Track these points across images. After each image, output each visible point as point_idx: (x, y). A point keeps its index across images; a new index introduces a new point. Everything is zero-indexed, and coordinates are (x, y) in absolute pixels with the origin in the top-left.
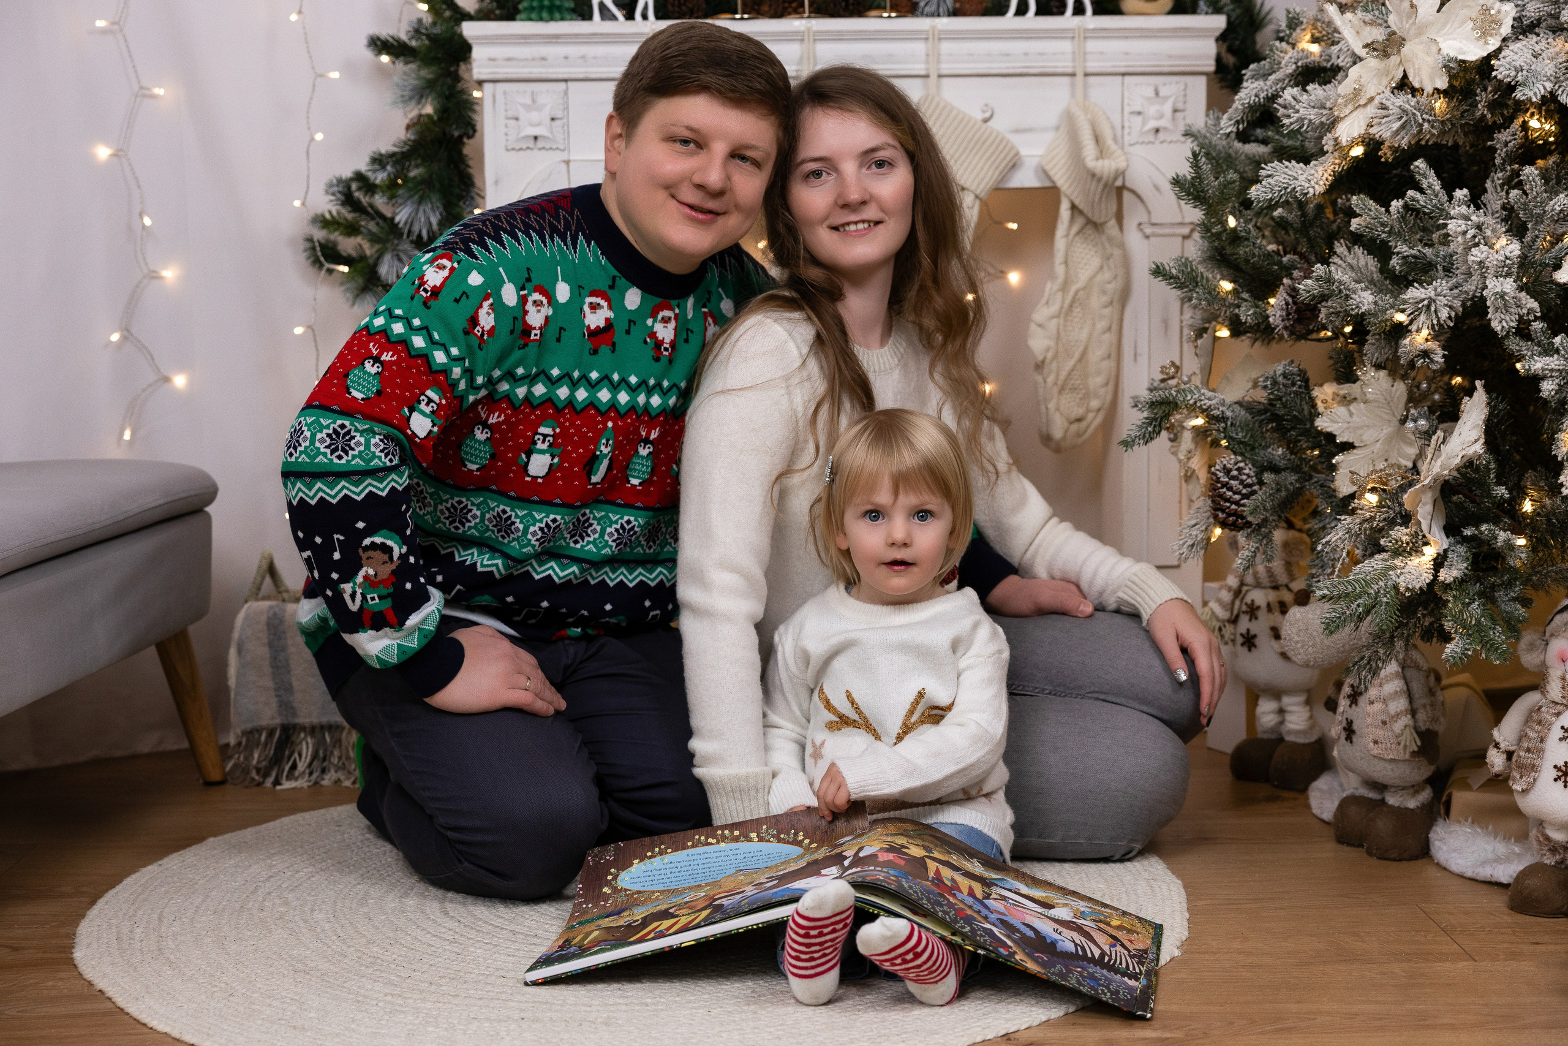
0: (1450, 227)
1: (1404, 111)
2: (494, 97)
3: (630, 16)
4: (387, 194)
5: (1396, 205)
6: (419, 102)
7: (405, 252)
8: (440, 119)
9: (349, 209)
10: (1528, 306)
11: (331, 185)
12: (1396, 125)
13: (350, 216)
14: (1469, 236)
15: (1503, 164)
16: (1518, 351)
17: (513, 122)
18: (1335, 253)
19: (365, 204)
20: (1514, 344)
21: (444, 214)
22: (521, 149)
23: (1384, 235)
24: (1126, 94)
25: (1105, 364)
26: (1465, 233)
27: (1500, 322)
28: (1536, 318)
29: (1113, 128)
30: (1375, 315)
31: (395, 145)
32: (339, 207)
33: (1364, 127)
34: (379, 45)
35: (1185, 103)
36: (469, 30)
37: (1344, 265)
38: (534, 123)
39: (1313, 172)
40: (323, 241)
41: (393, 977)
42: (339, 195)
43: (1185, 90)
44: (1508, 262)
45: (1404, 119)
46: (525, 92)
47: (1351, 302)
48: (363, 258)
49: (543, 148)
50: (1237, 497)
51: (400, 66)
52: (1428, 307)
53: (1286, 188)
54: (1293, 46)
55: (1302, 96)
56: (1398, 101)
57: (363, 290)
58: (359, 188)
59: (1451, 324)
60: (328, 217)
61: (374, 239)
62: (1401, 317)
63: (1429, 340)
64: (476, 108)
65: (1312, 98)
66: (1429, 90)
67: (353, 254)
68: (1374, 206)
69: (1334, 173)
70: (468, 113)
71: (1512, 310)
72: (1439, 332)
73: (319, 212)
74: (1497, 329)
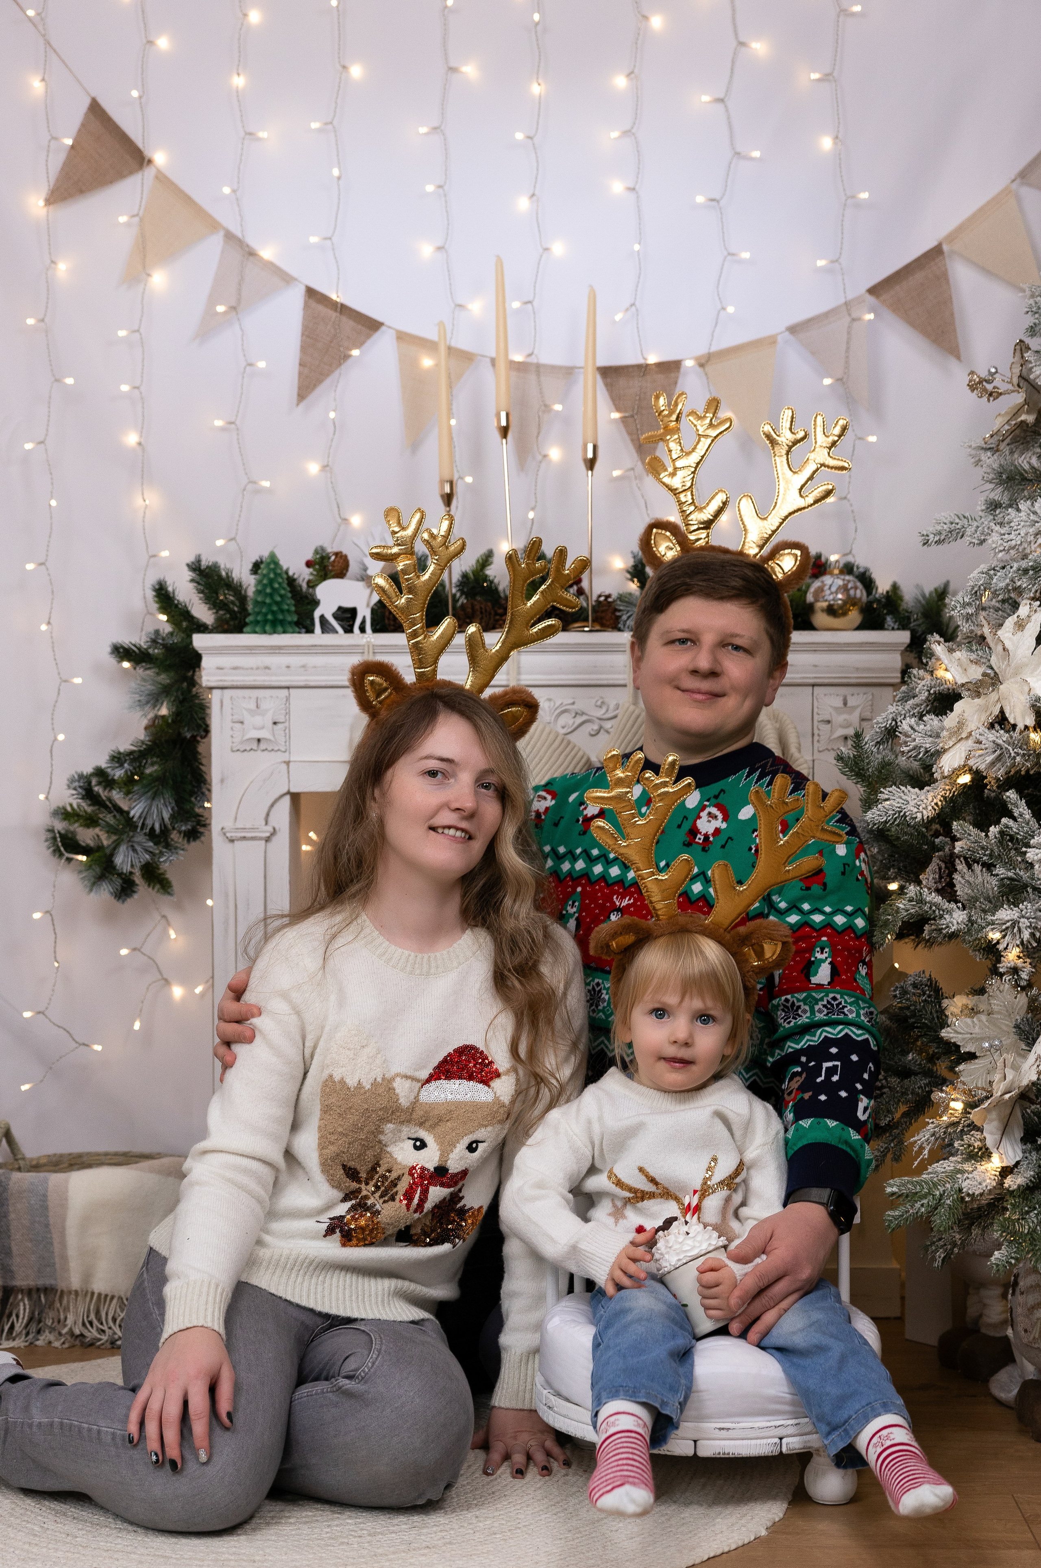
0: (1028, 855)
1: (998, 745)
2: (222, 702)
3: (349, 630)
4: (124, 790)
5: (993, 830)
6: (154, 706)
7: (139, 843)
8: (173, 721)
9: (89, 802)
11: (72, 780)
12: (989, 759)
13: (89, 809)
17: (238, 725)
18: (956, 870)
19: (104, 798)
21: (176, 808)
23: (985, 858)
24: (816, 703)
30: (971, 934)
31: (133, 745)
32: (80, 801)
33: (964, 759)
34: (122, 652)
35: (871, 712)
36: (199, 641)
37: (963, 882)
38: (258, 726)
39: (923, 798)
40: (63, 832)
41: (36, 1528)
42: (80, 790)
43: (871, 700)
45: (998, 752)
46: (250, 698)
47: (943, 921)
48: (100, 848)
49: (266, 750)
51: (140, 671)
52: (1013, 927)
53: (899, 812)
54: (932, 673)
55: (918, 725)
56: (991, 736)
57: (100, 878)
58: (99, 783)
59: (1035, 945)
60: (69, 809)
61: (111, 830)
62: (995, 936)
63: (1019, 957)
64: (208, 711)
65: (928, 728)
66: (1021, 726)
67: (91, 843)
68: (974, 831)
69: (945, 798)
70: (200, 715)
72: (1026, 951)
73: (61, 804)
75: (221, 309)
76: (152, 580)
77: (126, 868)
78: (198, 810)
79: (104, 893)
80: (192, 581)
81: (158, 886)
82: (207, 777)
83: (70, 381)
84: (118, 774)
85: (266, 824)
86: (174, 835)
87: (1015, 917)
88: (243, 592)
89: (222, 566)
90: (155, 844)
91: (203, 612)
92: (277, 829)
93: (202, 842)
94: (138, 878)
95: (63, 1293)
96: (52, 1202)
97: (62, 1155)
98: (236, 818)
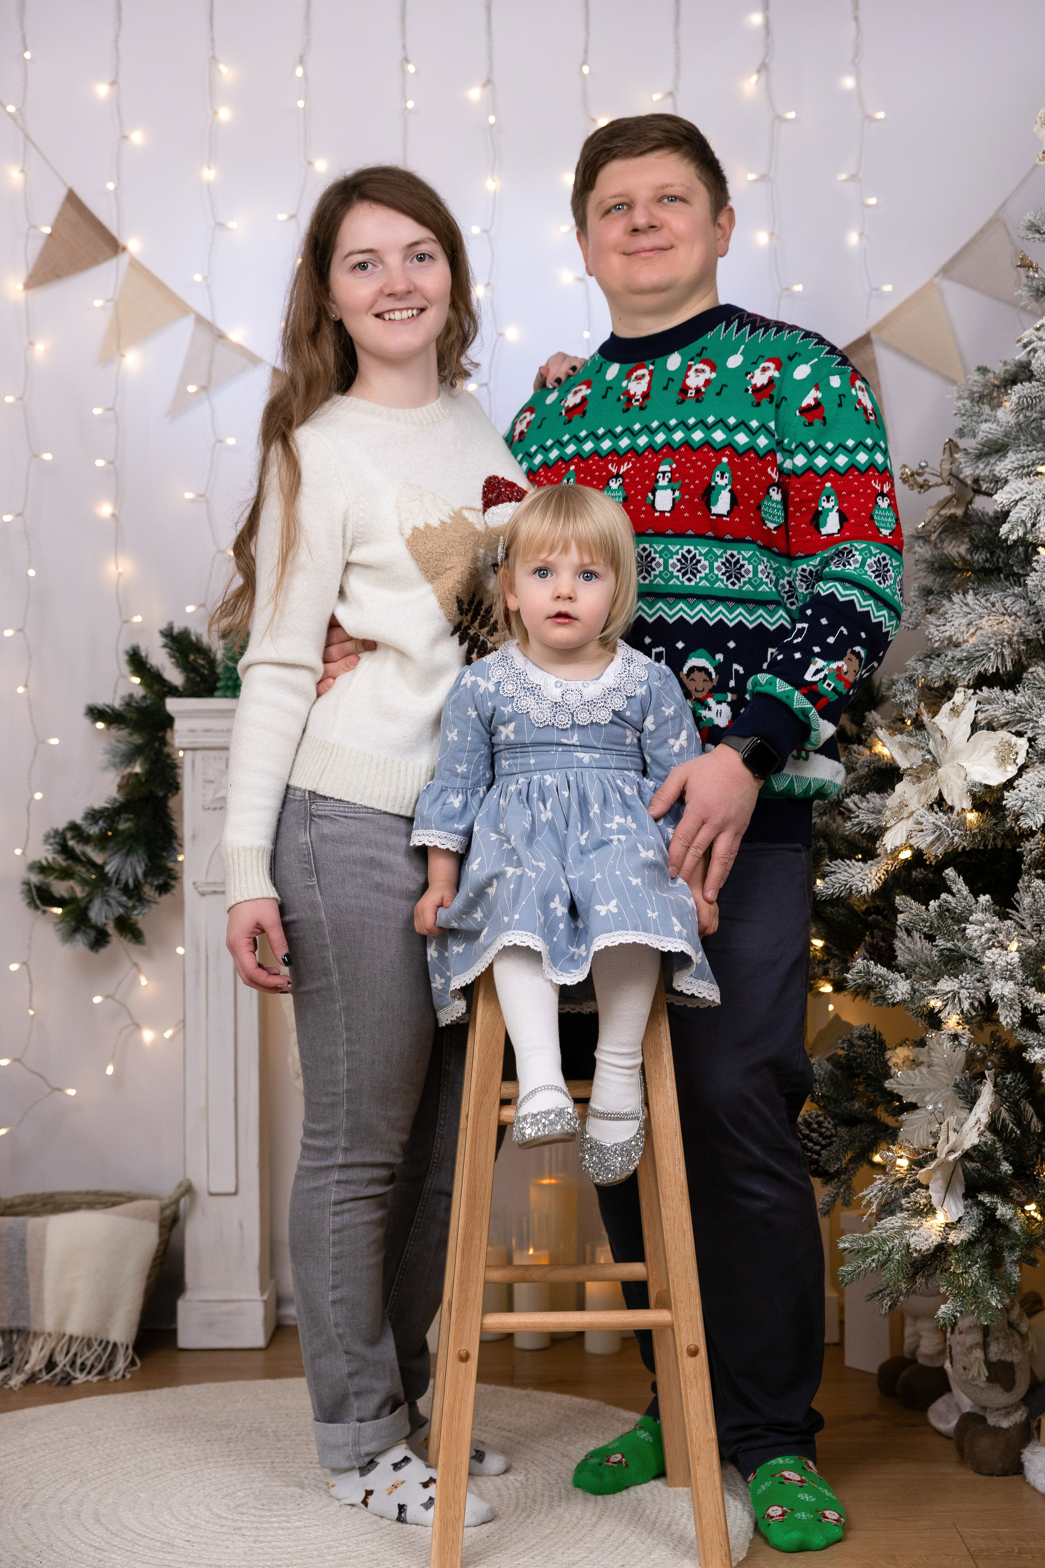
0: (967, 931)
1: (938, 826)
2: (193, 763)
4: (98, 846)
5: (933, 904)
6: (127, 766)
7: (113, 898)
8: (147, 781)
9: (64, 857)
10: (1035, 1001)
11: (47, 837)
12: (930, 839)
13: (64, 863)
14: (983, 940)
15: (1029, 869)
16: (1026, 1041)
17: (209, 785)
18: (896, 936)
19: (79, 853)
20: (1021, 1036)
21: (149, 864)
22: (216, 809)
23: (925, 929)
26: (981, 937)
27: (1007, 1018)
30: (912, 1002)
31: (107, 802)
32: (55, 856)
33: (905, 838)
34: (96, 713)
36: (172, 705)
37: (903, 948)
39: (867, 872)
40: (39, 885)
42: (56, 846)
44: (1009, 967)
45: (937, 833)
47: (889, 992)
48: (73, 900)
50: (817, 1148)
51: (114, 731)
52: (954, 997)
53: (845, 885)
55: (862, 802)
56: (931, 818)
57: (75, 930)
58: (73, 838)
59: (974, 1014)
60: (44, 863)
61: (84, 882)
62: (935, 1003)
63: (960, 1025)
64: (179, 771)
65: (871, 805)
66: (958, 808)
67: (67, 897)
68: (915, 905)
69: (887, 871)
70: (171, 775)
71: (1016, 1007)
72: (966, 1019)
73: (37, 858)
74: (1004, 1023)
75: (192, 389)
76: (126, 645)
77: (100, 921)
78: (171, 865)
79: (80, 945)
80: (165, 646)
81: (129, 936)
82: (178, 832)
83: (48, 457)
84: (93, 830)
86: (147, 889)
87: (956, 988)
88: (212, 656)
89: (192, 631)
90: (129, 898)
91: (174, 676)
93: (173, 895)
94: (111, 929)
95: (36, 1335)
96: (31, 1245)
97: (35, 1196)
98: (207, 874)
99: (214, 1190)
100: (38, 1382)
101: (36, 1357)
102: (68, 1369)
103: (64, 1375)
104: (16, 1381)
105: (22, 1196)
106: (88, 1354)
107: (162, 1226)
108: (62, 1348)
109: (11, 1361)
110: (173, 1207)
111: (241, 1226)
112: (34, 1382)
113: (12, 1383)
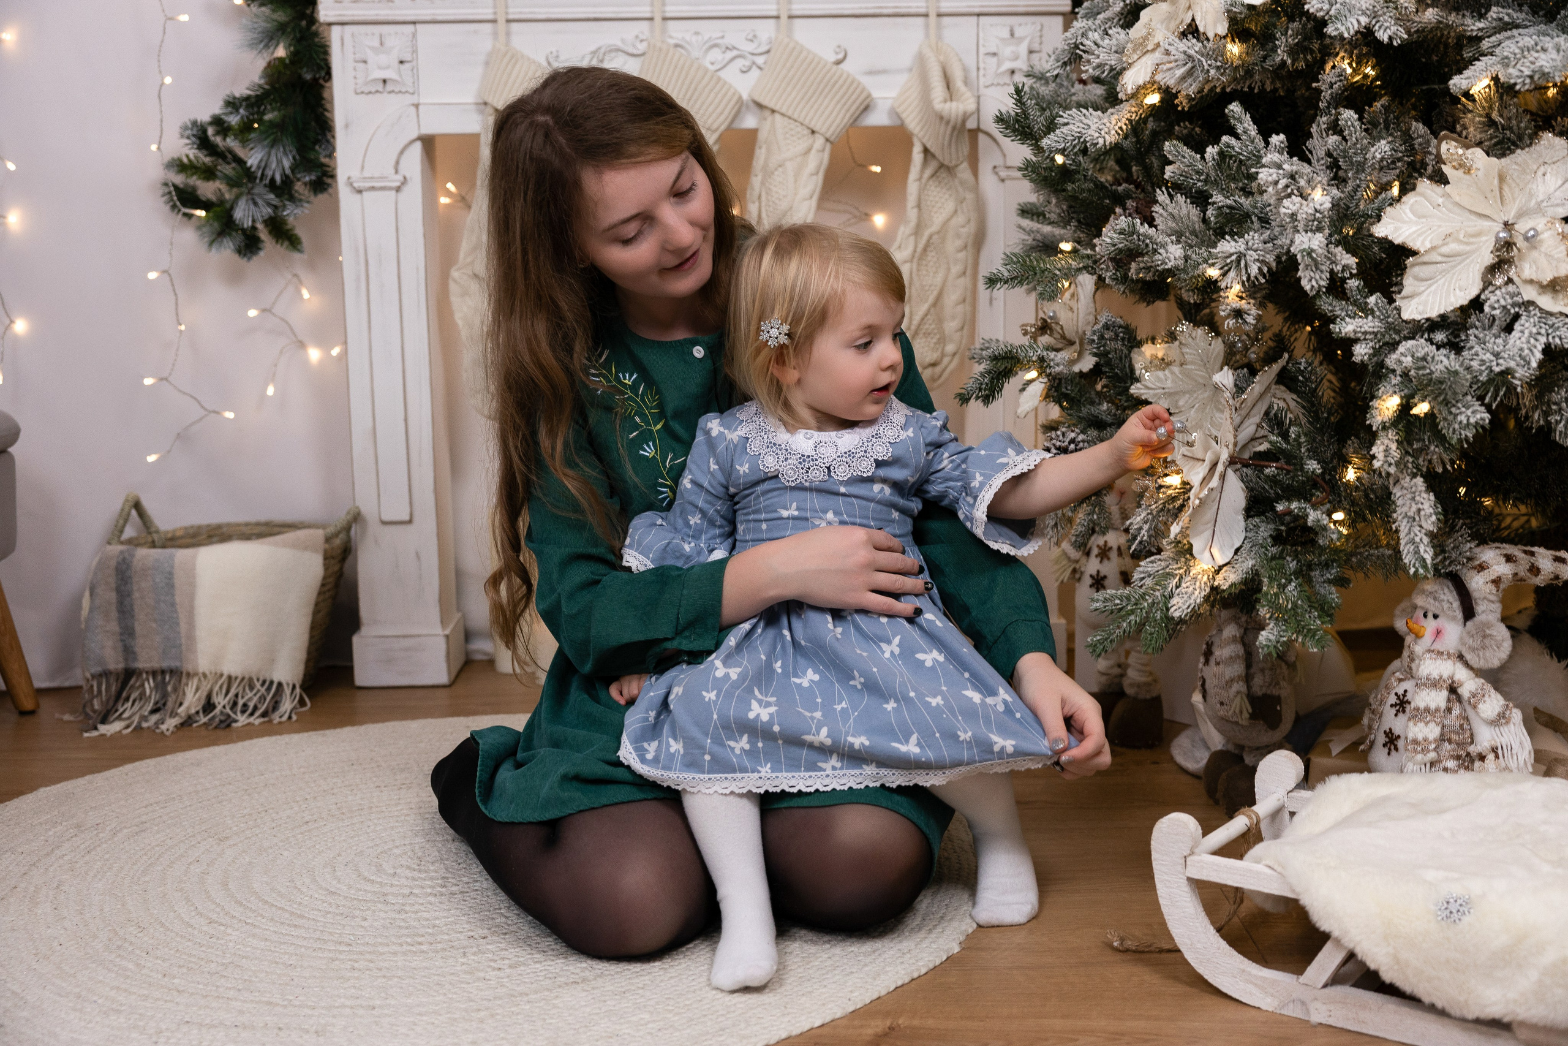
0: (1260, 176)
1: (1190, 56)
2: (342, 40)
4: (242, 138)
5: (1211, 151)
6: (270, 46)
7: (259, 195)
8: (292, 62)
9: (205, 152)
10: (1343, 262)
11: (186, 129)
13: (207, 160)
14: (1280, 186)
15: (1328, 107)
16: (1331, 311)
17: (361, 65)
18: (1157, 202)
19: (221, 148)
20: (1327, 304)
21: (297, 157)
22: (370, 93)
24: (981, 35)
25: (960, 308)
26: (1276, 183)
27: (1310, 281)
28: (1352, 276)
29: (965, 70)
30: (1185, 270)
31: (249, 89)
32: (196, 151)
33: (1150, 76)
35: (1041, 43)
37: (1165, 214)
38: (382, 66)
39: (1108, 120)
40: (181, 186)
42: (194, 139)
43: (1041, 30)
44: (1318, 215)
46: (373, 34)
47: (1158, 257)
48: (221, 202)
49: (393, 91)
51: (254, 8)
52: (1238, 261)
56: (1182, 46)
57: (220, 235)
58: (217, 133)
59: (1263, 281)
60: (185, 160)
61: (232, 183)
62: (1213, 273)
63: (1241, 298)
64: (328, 51)
65: (1114, 42)
67: (213, 198)
68: (1187, 152)
69: (1130, 121)
70: (322, 56)
71: (1323, 268)
72: (1251, 289)
73: (176, 156)
74: (1308, 288)
77: (248, 223)
78: (325, 160)
79: (226, 252)
81: (286, 243)
82: (331, 123)
84: (234, 120)
85: (397, 172)
86: (298, 187)
87: (1240, 250)
90: (277, 196)
92: (408, 176)
93: (330, 195)
94: (263, 234)
95: (189, 675)
96: (179, 580)
97: (199, 527)
98: (363, 167)
99: (386, 517)
100: (195, 725)
101: (191, 700)
102: (228, 710)
103: (223, 718)
104: (170, 724)
105: (186, 528)
106: (250, 695)
107: (327, 557)
108: (221, 687)
109: (164, 704)
110: (342, 536)
111: (418, 555)
112: (191, 725)
113: (164, 727)
